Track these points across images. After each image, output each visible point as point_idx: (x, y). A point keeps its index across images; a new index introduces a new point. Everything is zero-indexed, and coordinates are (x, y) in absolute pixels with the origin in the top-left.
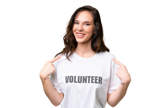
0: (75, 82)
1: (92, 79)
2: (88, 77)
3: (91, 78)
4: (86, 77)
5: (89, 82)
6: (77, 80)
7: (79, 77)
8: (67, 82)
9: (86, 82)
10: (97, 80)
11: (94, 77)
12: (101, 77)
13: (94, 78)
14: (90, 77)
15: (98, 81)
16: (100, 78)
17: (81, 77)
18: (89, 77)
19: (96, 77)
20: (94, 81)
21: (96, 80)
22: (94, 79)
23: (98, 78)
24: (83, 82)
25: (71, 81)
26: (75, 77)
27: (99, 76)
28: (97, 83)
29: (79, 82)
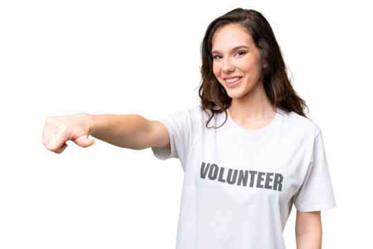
0: (221, 180)
1: (260, 179)
2: (251, 172)
3: (256, 176)
4: (247, 172)
5: (251, 185)
6: (225, 177)
7: (230, 171)
8: (203, 176)
9: (245, 185)
10: (271, 180)
11: (264, 174)
12: (281, 176)
13: (264, 177)
14: (256, 172)
15: (271, 184)
16: (278, 175)
17: (236, 171)
18: (253, 173)
19: (269, 175)
20: (263, 183)
21: (268, 180)
22: (263, 180)
23: (273, 177)
24: (239, 184)
25: (212, 176)
26: (222, 169)
27: (275, 172)
28: (270, 188)
29: (229, 182)
